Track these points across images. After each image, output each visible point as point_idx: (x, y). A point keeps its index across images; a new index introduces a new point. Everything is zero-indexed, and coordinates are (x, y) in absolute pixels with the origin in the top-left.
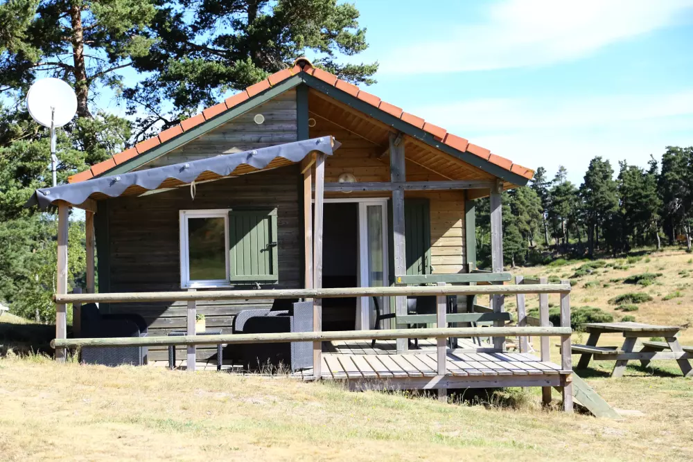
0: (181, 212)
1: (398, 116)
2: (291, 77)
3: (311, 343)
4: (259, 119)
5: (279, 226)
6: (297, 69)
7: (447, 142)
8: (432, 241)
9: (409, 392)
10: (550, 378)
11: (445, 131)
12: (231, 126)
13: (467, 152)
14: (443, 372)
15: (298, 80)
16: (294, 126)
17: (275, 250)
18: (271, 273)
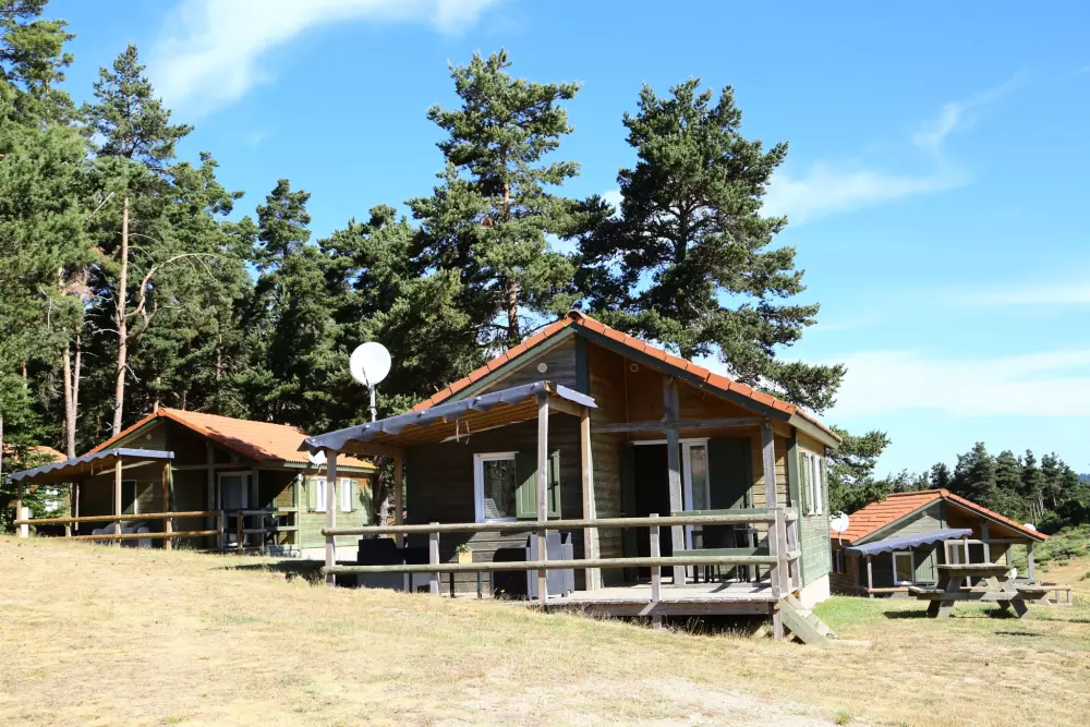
0: (476, 456)
1: (662, 358)
2: (564, 328)
3: (537, 571)
4: (543, 368)
5: (561, 466)
6: (569, 321)
7: (710, 382)
8: (754, 479)
9: (627, 619)
10: (758, 606)
11: (707, 371)
12: (520, 376)
13: (729, 390)
14: (656, 601)
15: (570, 330)
16: (573, 373)
17: (558, 489)
18: (554, 510)
